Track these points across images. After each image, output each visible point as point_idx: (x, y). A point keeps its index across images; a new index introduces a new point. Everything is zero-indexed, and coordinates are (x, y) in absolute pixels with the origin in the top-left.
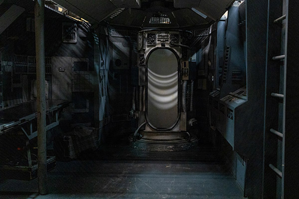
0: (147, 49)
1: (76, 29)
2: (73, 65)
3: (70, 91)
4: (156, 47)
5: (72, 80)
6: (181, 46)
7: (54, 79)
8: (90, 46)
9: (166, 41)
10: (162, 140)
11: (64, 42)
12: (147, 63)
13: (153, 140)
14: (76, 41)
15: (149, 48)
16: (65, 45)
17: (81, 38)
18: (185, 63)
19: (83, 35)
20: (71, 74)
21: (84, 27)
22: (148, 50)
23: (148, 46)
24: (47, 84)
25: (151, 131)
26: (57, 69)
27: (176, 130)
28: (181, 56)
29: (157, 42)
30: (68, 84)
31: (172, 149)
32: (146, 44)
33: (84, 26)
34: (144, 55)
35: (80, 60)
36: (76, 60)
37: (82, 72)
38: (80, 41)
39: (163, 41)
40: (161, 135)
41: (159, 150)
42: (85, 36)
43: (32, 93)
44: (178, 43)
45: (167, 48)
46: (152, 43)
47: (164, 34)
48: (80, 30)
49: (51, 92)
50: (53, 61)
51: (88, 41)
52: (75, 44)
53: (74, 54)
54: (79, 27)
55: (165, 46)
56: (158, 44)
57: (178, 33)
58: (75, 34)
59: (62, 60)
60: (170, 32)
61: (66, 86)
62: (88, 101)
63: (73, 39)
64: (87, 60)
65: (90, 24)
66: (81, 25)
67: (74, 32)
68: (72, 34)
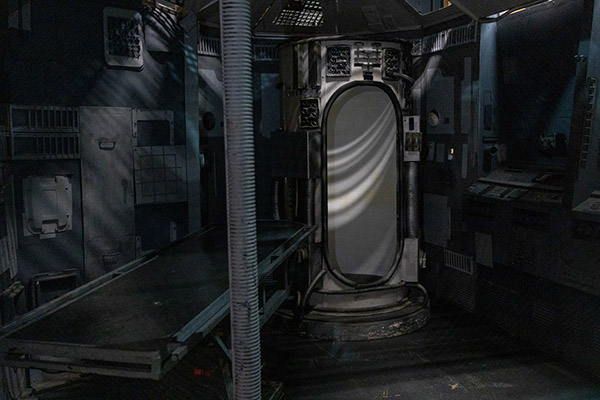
0: (325, 85)
1: (140, 28)
2: (135, 130)
3: (130, 204)
4: (352, 80)
5: (133, 172)
6: (404, 80)
7: (87, 173)
8: (175, 76)
9: (374, 65)
10: (368, 310)
11: (110, 64)
12: (325, 121)
13: (346, 312)
14: (140, 62)
15: (330, 84)
16: (112, 73)
17: (154, 54)
18: (411, 121)
19: (158, 44)
20: (132, 156)
21: (160, 25)
22: (327, 88)
23: (328, 79)
24: (69, 186)
25: (339, 289)
26: (94, 143)
27: (394, 282)
28: (403, 104)
29: (353, 68)
30: (124, 182)
31: (398, 329)
32: (324, 72)
33: (159, 20)
34: (316, 101)
35: (152, 118)
36: (140, 115)
37: (158, 150)
38: (152, 63)
39: (368, 66)
40: (365, 297)
41: (370, 335)
42: (165, 50)
43: (26, 215)
44: (398, 71)
45: (378, 84)
46: (341, 71)
47: (371, 49)
48: (150, 31)
49: (79, 208)
50: (81, 120)
51: (172, 66)
52: (137, 70)
53: (136, 100)
54: (147, 22)
55: (372, 78)
56: (356, 73)
57: (397, 46)
58: (138, 42)
59: (105, 115)
60: (384, 44)
61: (119, 191)
62: (173, 225)
63: (134, 56)
64: (168, 115)
65: (172, 17)
66: (152, 18)
67: (136, 36)
68: (131, 42)
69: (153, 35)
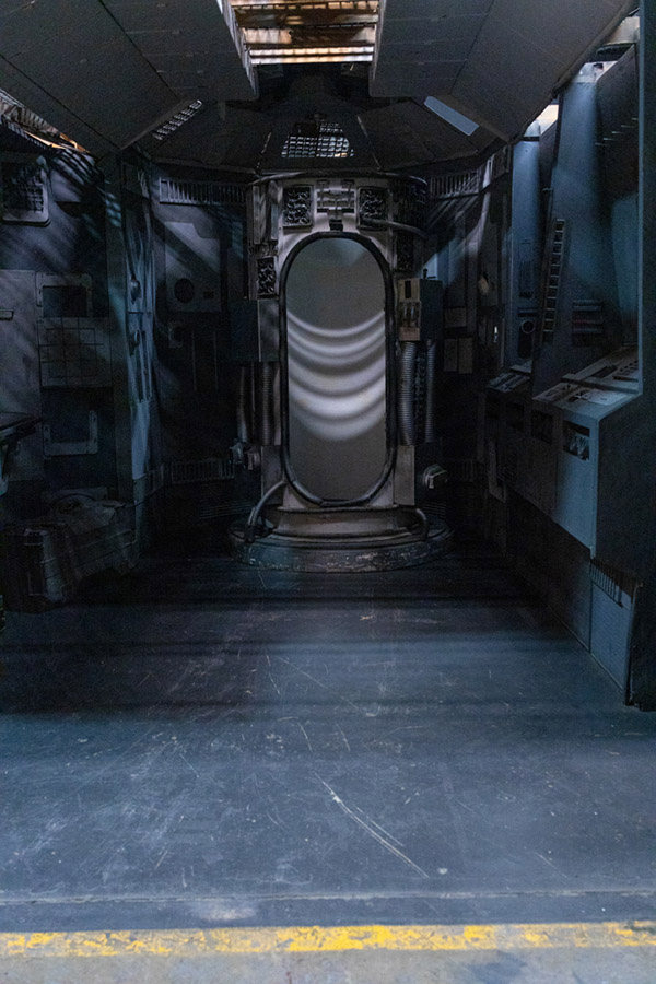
0: (283, 239)
1: (43, 174)
2: (40, 298)
3: (35, 386)
4: (314, 231)
5: (38, 349)
6: (395, 230)
8: (94, 232)
9: (344, 211)
10: (337, 537)
11: (7, 218)
12: (283, 287)
13: (309, 537)
14: (44, 215)
15: (288, 237)
16: (11, 230)
17: (63, 205)
18: (408, 285)
19: (68, 194)
20: (34, 328)
21: (69, 170)
22: (285, 242)
23: (287, 230)
25: (301, 507)
27: (382, 502)
28: (393, 262)
29: (317, 215)
30: (26, 360)
31: (371, 563)
32: (281, 223)
33: (69, 164)
34: (272, 260)
35: (63, 283)
37: (70, 322)
38: (62, 216)
39: (336, 211)
40: (333, 520)
41: (329, 566)
42: (74, 198)
44: (384, 216)
45: (350, 236)
46: (299, 221)
47: (340, 189)
48: (57, 177)
51: (86, 217)
52: (43, 225)
53: (41, 261)
54: (53, 167)
55: (341, 227)
56: (321, 221)
57: (382, 183)
58: (40, 192)
59: (1, 280)
60: (358, 181)
61: (21, 369)
62: (93, 415)
63: (35, 209)
64: (85, 281)
65: (89, 158)
66: (60, 162)
67: (38, 184)
68: (32, 191)
69: (61, 182)
